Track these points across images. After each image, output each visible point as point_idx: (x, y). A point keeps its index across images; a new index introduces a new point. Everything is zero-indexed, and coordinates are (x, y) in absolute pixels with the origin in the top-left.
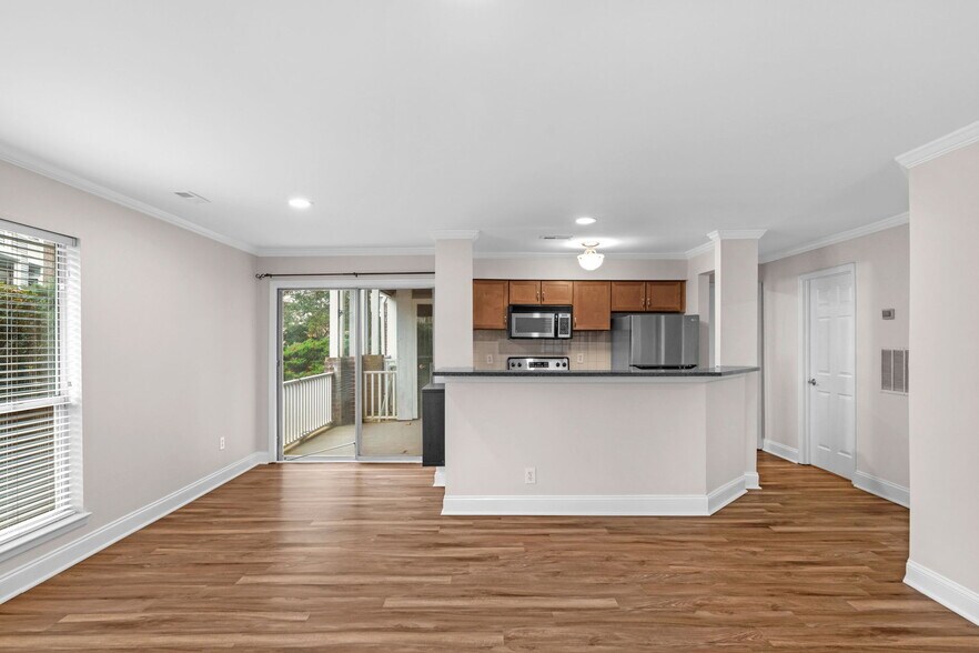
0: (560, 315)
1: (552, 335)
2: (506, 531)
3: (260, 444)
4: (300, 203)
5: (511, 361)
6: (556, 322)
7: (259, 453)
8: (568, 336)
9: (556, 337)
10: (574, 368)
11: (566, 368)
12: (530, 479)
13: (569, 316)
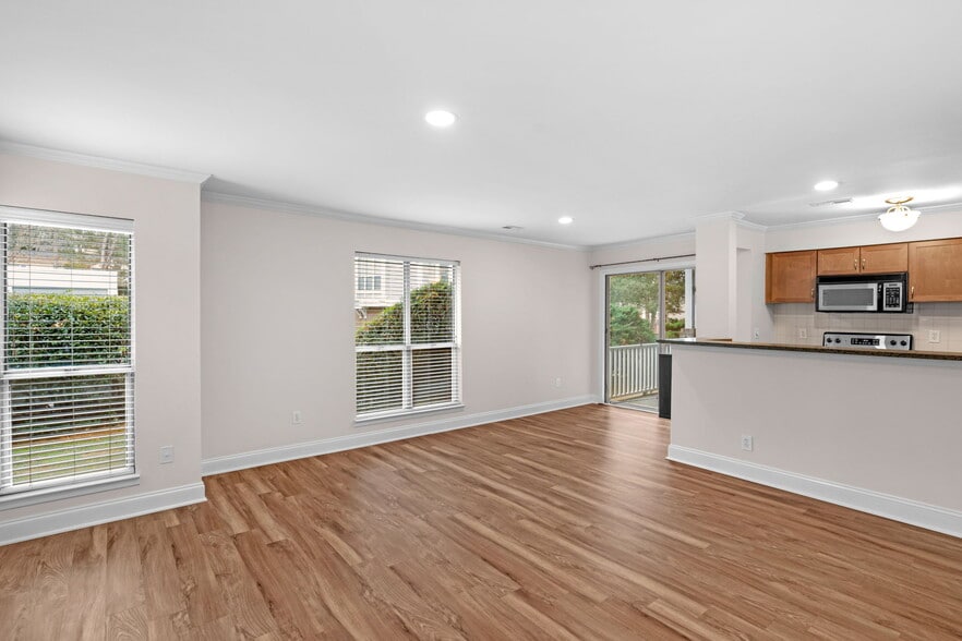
0: (886, 285)
1: (874, 307)
2: (705, 483)
3: (593, 389)
4: (565, 220)
5: (827, 336)
6: (880, 293)
7: (593, 396)
8: (900, 309)
9: (880, 309)
10: (919, 347)
11: (907, 348)
12: (746, 445)
13: (900, 285)
